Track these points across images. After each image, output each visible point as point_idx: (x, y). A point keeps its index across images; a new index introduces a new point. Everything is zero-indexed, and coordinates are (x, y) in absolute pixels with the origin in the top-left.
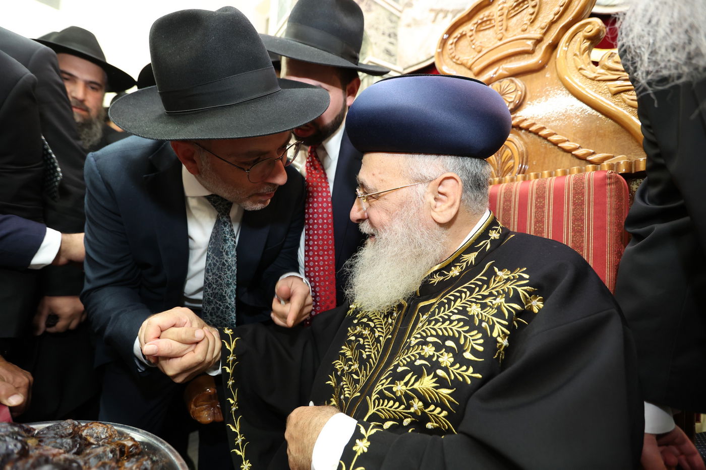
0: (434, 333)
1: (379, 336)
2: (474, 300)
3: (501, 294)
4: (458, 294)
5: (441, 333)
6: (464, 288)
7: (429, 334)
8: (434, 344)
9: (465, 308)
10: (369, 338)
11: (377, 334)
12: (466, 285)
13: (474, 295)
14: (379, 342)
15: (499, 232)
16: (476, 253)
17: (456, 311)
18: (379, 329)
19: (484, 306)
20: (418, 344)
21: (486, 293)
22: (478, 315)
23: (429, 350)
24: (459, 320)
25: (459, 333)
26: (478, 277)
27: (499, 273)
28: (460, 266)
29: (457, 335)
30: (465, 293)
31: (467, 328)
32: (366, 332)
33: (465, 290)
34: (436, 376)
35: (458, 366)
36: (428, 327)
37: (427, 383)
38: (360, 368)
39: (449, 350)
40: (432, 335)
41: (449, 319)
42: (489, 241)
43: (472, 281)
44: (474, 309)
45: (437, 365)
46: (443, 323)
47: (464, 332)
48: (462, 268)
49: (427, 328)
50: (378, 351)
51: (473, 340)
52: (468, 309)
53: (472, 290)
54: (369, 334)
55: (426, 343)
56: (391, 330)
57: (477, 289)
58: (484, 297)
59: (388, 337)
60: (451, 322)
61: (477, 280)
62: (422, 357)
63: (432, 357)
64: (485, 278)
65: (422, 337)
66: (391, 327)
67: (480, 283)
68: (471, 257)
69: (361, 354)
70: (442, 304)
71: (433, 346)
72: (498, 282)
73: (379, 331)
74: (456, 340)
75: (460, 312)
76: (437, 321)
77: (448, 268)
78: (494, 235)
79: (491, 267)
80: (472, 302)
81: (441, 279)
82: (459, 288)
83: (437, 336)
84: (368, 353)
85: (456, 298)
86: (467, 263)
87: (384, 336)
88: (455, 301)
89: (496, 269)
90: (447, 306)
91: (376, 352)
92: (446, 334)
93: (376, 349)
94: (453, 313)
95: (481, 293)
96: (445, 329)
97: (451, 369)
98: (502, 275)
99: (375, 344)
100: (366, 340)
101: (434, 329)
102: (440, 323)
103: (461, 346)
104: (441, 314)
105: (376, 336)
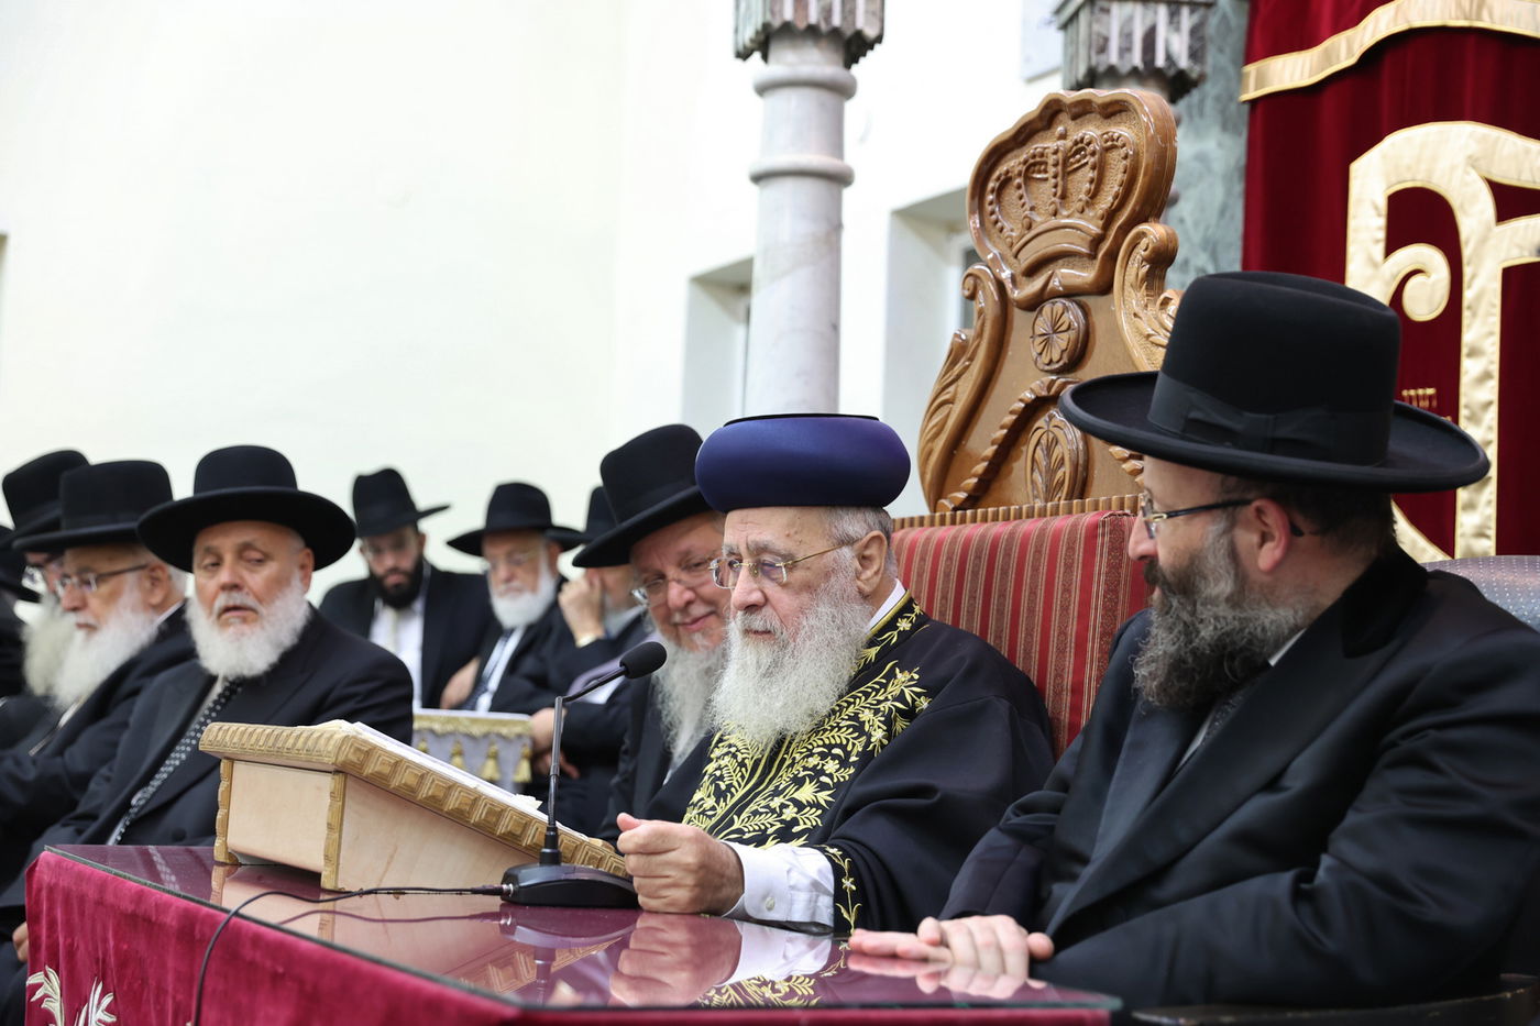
0: (821, 743)
1: (744, 759)
2: (868, 705)
4: (852, 700)
5: (827, 742)
6: (859, 691)
7: (815, 746)
8: (819, 754)
9: (856, 714)
10: (730, 763)
11: (740, 758)
12: (862, 689)
13: (868, 700)
14: (745, 766)
15: (911, 622)
16: (880, 647)
17: (847, 717)
19: (876, 712)
20: (803, 758)
21: (882, 698)
22: (868, 721)
23: (813, 761)
24: (848, 727)
25: (848, 740)
26: (877, 679)
27: (899, 675)
29: (844, 742)
30: (860, 698)
31: (856, 735)
33: (860, 695)
34: (818, 781)
35: (841, 769)
36: (816, 738)
37: (806, 793)
38: (718, 802)
39: (835, 757)
40: (818, 746)
41: (838, 726)
42: (896, 633)
43: (869, 685)
44: (866, 715)
45: (822, 772)
46: (831, 731)
47: (853, 738)
49: (814, 741)
50: (743, 777)
52: (860, 715)
53: (867, 695)
55: (812, 755)
57: (874, 693)
58: (879, 702)
60: (840, 728)
61: (876, 683)
62: (806, 769)
63: (816, 766)
64: (884, 681)
65: (808, 750)
67: (878, 687)
68: (873, 652)
69: (717, 786)
71: (819, 756)
72: (897, 685)
74: (842, 747)
75: (850, 718)
76: (826, 730)
78: (904, 625)
79: (893, 668)
80: (865, 708)
82: (854, 693)
83: (824, 746)
85: (849, 704)
86: (868, 660)
88: (847, 708)
89: (897, 670)
90: (838, 713)
91: (740, 780)
92: (833, 742)
93: (740, 774)
94: (843, 719)
95: (877, 698)
96: (833, 736)
97: (835, 775)
98: (901, 677)
99: (738, 769)
100: (725, 769)
101: (822, 740)
102: (828, 732)
103: (847, 752)
104: (831, 723)
105: (739, 760)
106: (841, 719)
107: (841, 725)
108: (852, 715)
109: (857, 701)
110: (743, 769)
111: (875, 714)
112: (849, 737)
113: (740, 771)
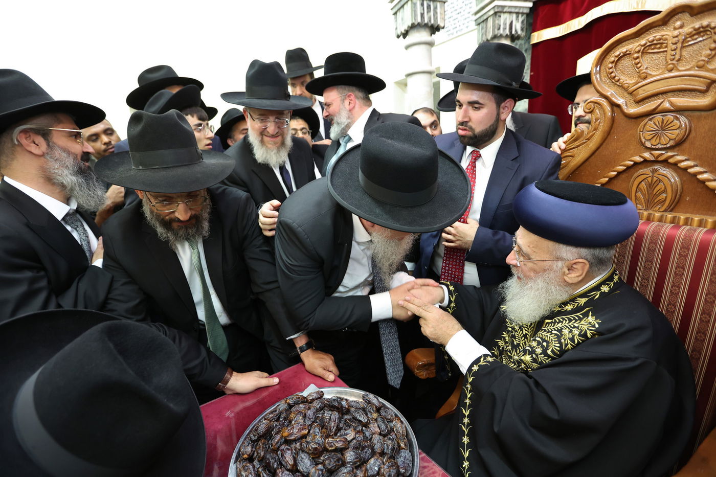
1: (526, 334)
2: (569, 326)
3: (580, 329)
4: (562, 320)
6: (566, 317)
8: (539, 342)
9: (562, 329)
12: (568, 316)
13: (570, 324)
15: (609, 288)
16: (587, 299)
17: (556, 329)
19: (571, 331)
20: (533, 340)
21: (577, 325)
22: (565, 335)
23: (534, 344)
24: (556, 334)
26: (578, 314)
27: (590, 317)
28: (573, 304)
29: (550, 341)
30: (566, 321)
31: (556, 339)
32: (517, 328)
33: (567, 319)
34: (532, 356)
35: (543, 356)
36: (540, 332)
38: (512, 349)
40: (539, 337)
41: (551, 332)
42: (599, 292)
43: (573, 315)
44: (566, 331)
45: (534, 352)
46: (547, 333)
47: (554, 341)
48: (574, 307)
51: (554, 346)
52: (563, 330)
53: (570, 320)
54: (518, 330)
55: (535, 340)
57: (574, 321)
58: (575, 327)
60: (552, 334)
61: (576, 316)
62: (530, 346)
63: (534, 347)
64: (581, 316)
67: (577, 318)
68: (582, 301)
69: (513, 341)
71: (537, 342)
73: (526, 330)
74: (548, 343)
75: (558, 330)
76: (545, 331)
77: (565, 304)
78: (605, 289)
79: (589, 311)
81: (560, 309)
82: (563, 317)
83: (542, 338)
84: (518, 342)
85: (560, 321)
86: (578, 304)
87: (529, 334)
88: (558, 323)
89: (590, 313)
90: (553, 324)
92: (546, 339)
95: (575, 324)
96: (547, 336)
97: (539, 356)
98: (590, 319)
99: (523, 338)
100: (516, 333)
101: (542, 334)
102: (546, 333)
103: (548, 346)
104: (548, 328)
105: (524, 334)
106: (554, 328)
107: (553, 332)
108: (560, 328)
109: (564, 321)
110: (526, 339)
111: (569, 333)
112: (553, 339)
113: (524, 340)
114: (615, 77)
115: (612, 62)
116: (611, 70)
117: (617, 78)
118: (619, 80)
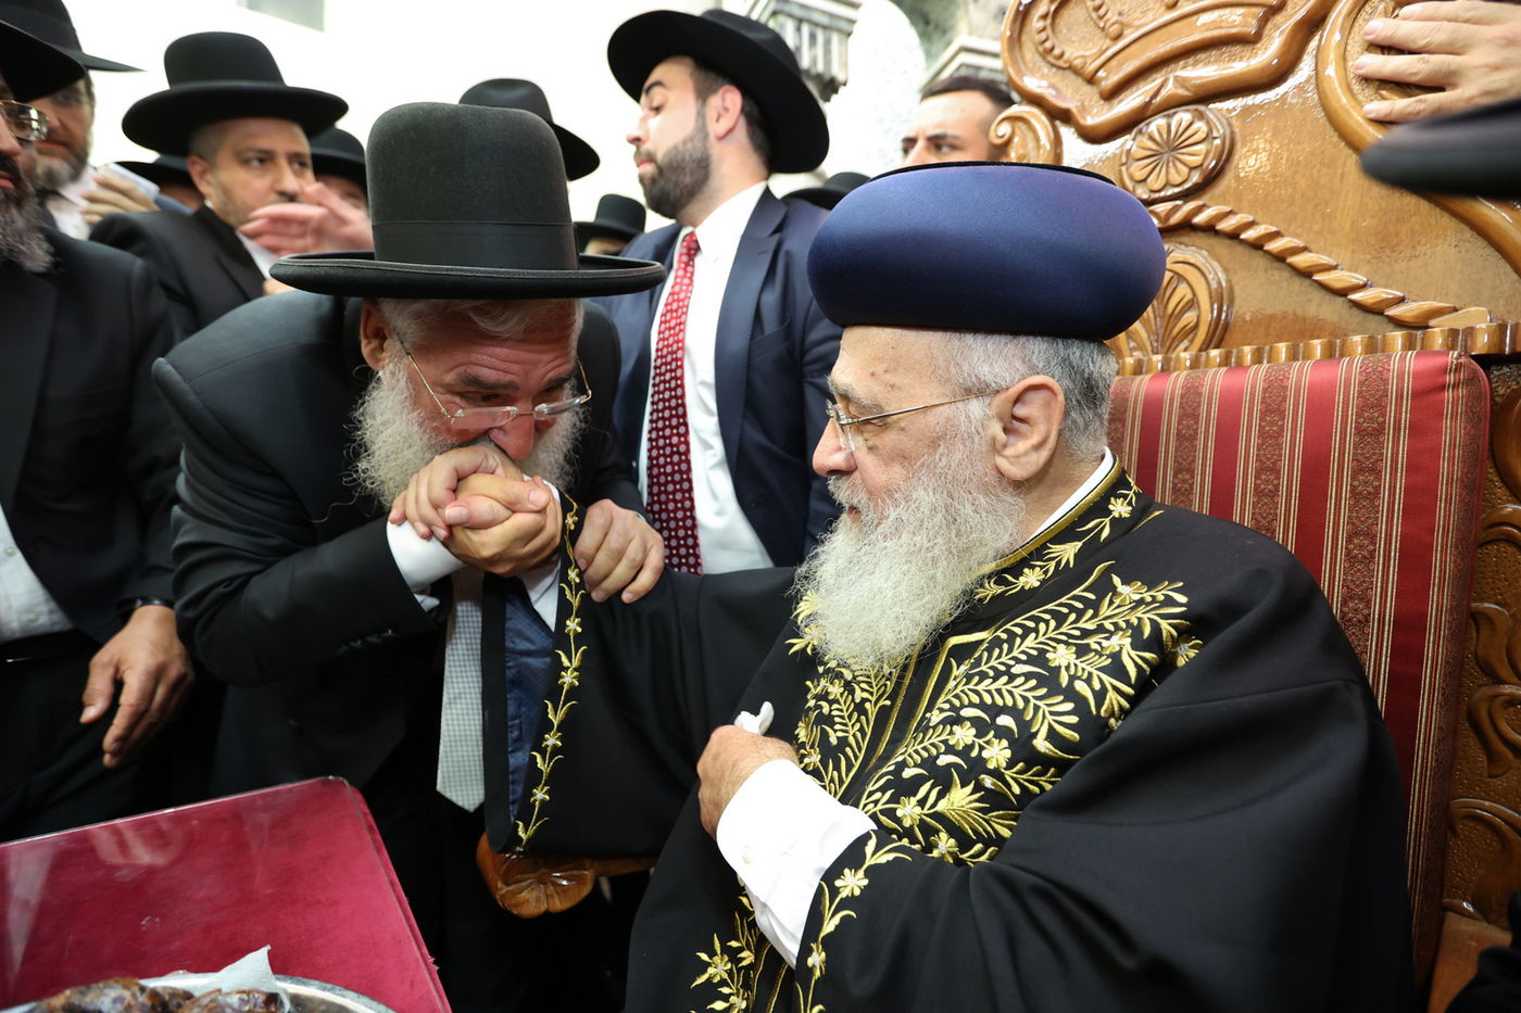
0: (976, 699)
1: (864, 700)
2: (1064, 638)
3: (1122, 629)
4: (1031, 624)
5: (988, 700)
6: (1044, 612)
7: (966, 703)
8: (975, 721)
9: (1042, 652)
10: (842, 702)
11: (859, 695)
12: (1049, 607)
13: (1064, 629)
14: (863, 712)
15: (1130, 504)
16: (1080, 544)
17: (1024, 657)
18: (864, 686)
19: (1082, 651)
20: (944, 722)
21: (1091, 626)
22: (1067, 668)
23: (964, 735)
24: (1028, 676)
25: (1026, 700)
26: (1076, 592)
27: (1121, 588)
28: (1042, 567)
29: (1021, 704)
30: (1047, 622)
32: (836, 690)
33: (1047, 617)
34: (979, 787)
35: (1021, 766)
36: (965, 688)
37: (962, 801)
39: (1002, 733)
40: (971, 705)
41: (1007, 672)
42: (1107, 520)
43: (1063, 600)
44: (1062, 656)
45: (979, 765)
46: (995, 679)
47: (1036, 698)
48: (1046, 573)
49: (962, 691)
50: (862, 730)
51: (1052, 713)
52: (1048, 655)
53: (1060, 619)
54: (842, 694)
55: (957, 720)
56: (889, 690)
57: (1073, 616)
58: (1086, 633)
59: (881, 703)
60: (1012, 677)
61: (1075, 598)
64: (1092, 597)
65: (953, 708)
66: (888, 683)
67: (1079, 605)
68: (1068, 552)
69: (825, 735)
70: (996, 643)
71: (972, 726)
72: (1119, 606)
73: (863, 690)
74: (1018, 714)
75: (1031, 660)
76: (983, 676)
77: (1015, 569)
78: (1120, 508)
79: (1106, 574)
80: (1059, 641)
81: (999, 591)
82: (1034, 612)
83: (982, 706)
84: (840, 734)
85: (1027, 631)
86: (1059, 563)
87: (873, 699)
88: (1024, 637)
89: (1116, 580)
90: (1005, 646)
91: (859, 735)
92: (1000, 702)
93: (858, 726)
94: (1018, 661)
95: (1080, 625)
96: (999, 691)
97: (1008, 774)
98: (1128, 592)
99: (855, 715)
100: (835, 706)
101: (976, 692)
102: (989, 681)
103: (1024, 726)
104: (993, 663)
105: (858, 701)
106: (1013, 658)
107: (1013, 670)
108: (1035, 653)
109: (1042, 626)
112: (1029, 695)
113: (858, 720)
114: (1052, 49)
115: (1044, 17)
116: (1043, 36)
117: (1057, 52)
118: (1061, 56)
